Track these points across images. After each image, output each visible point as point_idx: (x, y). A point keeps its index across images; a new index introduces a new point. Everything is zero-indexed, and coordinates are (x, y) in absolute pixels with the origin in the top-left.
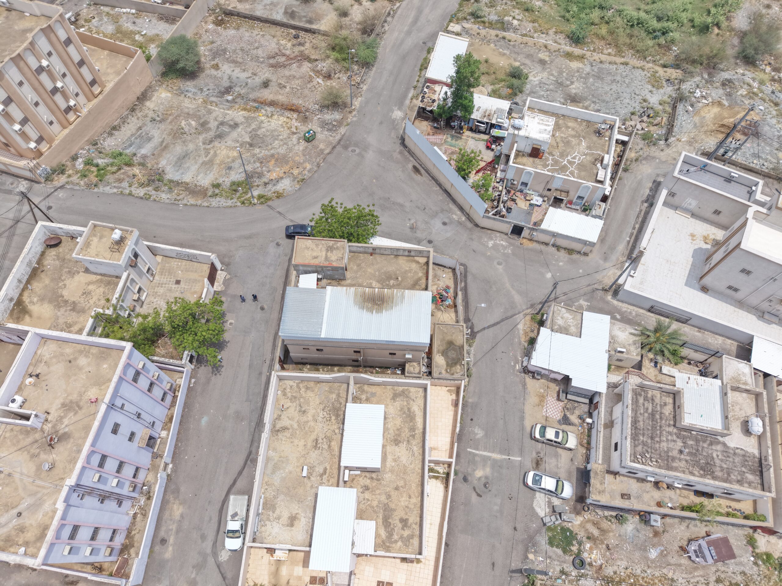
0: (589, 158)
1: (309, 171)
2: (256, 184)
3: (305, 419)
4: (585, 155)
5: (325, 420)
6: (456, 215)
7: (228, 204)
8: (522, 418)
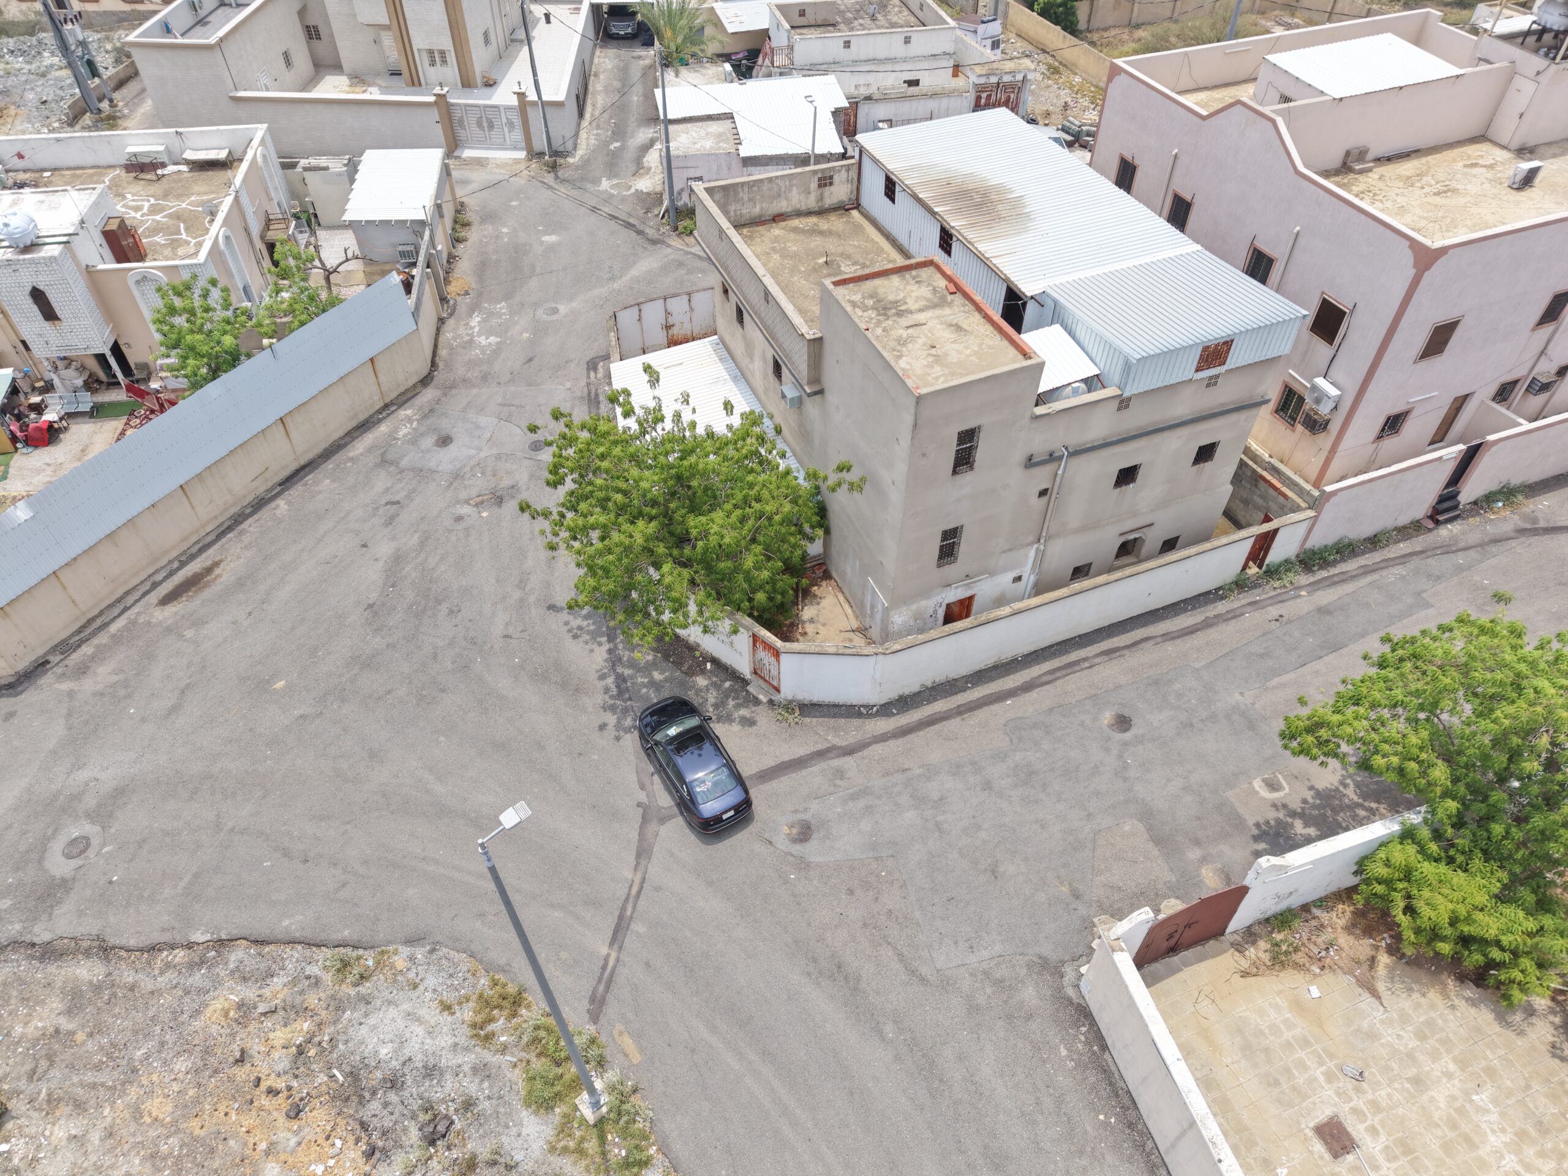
1: (265, 978)
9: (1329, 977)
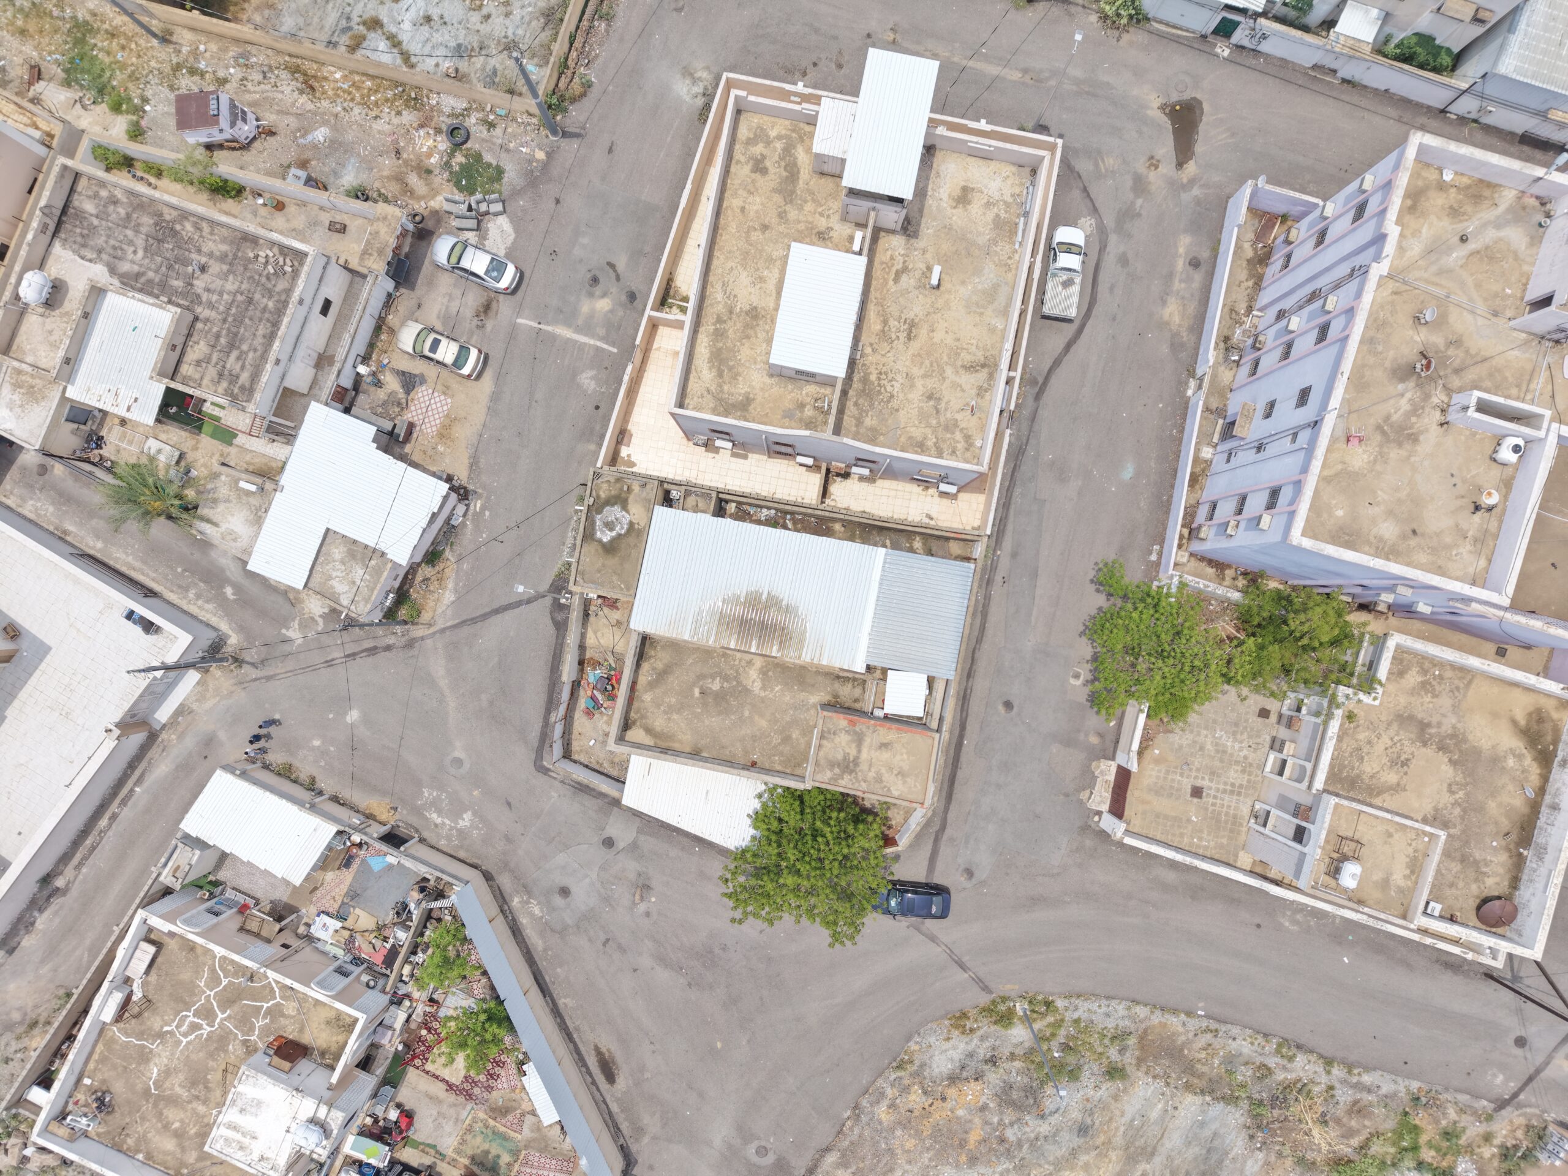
0: (154, 1022)
1: (882, 1095)
2: (1017, 1064)
3: (930, 383)
4: (161, 1035)
5: (890, 376)
6: (532, 915)
7: (1087, 1005)
8: (495, 397)
9: (1156, 741)
